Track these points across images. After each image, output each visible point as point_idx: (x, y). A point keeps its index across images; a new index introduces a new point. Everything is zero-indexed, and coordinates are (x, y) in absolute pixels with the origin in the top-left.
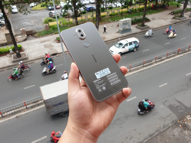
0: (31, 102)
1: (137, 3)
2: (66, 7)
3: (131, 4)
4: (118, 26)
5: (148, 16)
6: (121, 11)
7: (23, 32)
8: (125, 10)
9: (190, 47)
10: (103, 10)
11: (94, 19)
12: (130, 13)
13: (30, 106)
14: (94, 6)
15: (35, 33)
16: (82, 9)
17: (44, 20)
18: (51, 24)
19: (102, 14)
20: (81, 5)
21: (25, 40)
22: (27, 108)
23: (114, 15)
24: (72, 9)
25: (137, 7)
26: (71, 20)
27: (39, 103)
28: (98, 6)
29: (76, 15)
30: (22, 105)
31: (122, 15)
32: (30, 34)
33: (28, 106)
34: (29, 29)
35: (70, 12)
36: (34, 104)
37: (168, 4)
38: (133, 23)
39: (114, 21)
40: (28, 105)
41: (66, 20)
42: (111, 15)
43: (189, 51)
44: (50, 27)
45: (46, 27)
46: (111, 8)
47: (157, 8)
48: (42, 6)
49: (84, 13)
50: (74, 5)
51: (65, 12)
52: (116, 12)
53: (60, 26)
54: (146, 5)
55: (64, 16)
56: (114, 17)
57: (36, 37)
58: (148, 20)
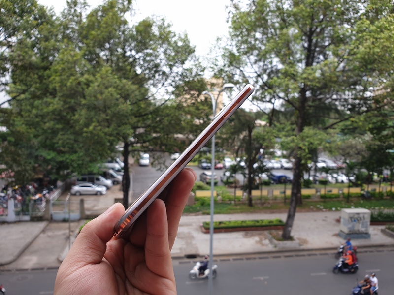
1: (385, 180)
2: (234, 169)
3: (369, 180)
4: (338, 221)
6: (346, 191)
8: (356, 190)
10: (308, 184)
11: (285, 198)
12: (366, 199)
14: (290, 175)
16: (264, 176)
18: (200, 194)
19: (305, 192)
20: (262, 169)
23: (331, 197)
24: (244, 174)
25: (385, 188)
26: (239, 193)
28: (298, 175)
29: (250, 186)
31: (349, 200)
35: (240, 177)
38: (374, 221)
39: (330, 210)
41: (230, 192)
42: (323, 197)
44: (197, 199)
46: (325, 183)
49: (267, 184)
50: (250, 166)
51: (231, 176)
52: (335, 191)
53: (216, 202)
55: (228, 183)
56: (329, 202)
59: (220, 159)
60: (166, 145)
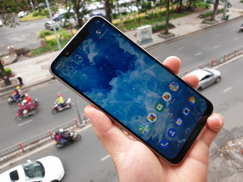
0: (28, 143)
1: (157, 5)
2: (67, 16)
3: (149, 7)
4: (136, 35)
5: (172, 22)
6: (137, 16)
7: (12, 51)
8: (143, 15)
9: (225, 57)
10: (115, 16)
12: (149, 19)
13: (28, 148)
15: (28, 51)
16: (88, 16)
17: (38, 33)
18: (48, 38)
19: (114, 22)
20: (85, 12)
21: (15, 61)
22: (24, 152)
23: (130, 22)
24: (74, 18)
25: (158, 10)
26: (74, 31)
27: (39, 143)
28: (109, 12)
30: (16, 148)
31: (140, 21)
32: (22, 53)
33: (25, 149)
34: (19, 46)
35: (73, 21)
36: (34, 145)
37: (195, 5)
38: (154, 31)
39: (130, 29)
40: (25, 146)
41: (68, 32)
42: (125, 23)
43: (224, 61)
44: (48, 42)
45: (42, 42)
46: (125, 14)
47: (181, 11)
48: (34, 16)
50: (77, 12)
51: (66, 21)
52: (132, 18)
53: (60, 41)
54: (168, 8)
55: (65, 27)
56: (129, 25)
57: (30, 57)
58: (172, 27)
59: (55, 10)
60: (11, 7)
